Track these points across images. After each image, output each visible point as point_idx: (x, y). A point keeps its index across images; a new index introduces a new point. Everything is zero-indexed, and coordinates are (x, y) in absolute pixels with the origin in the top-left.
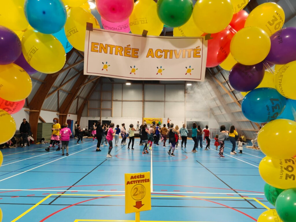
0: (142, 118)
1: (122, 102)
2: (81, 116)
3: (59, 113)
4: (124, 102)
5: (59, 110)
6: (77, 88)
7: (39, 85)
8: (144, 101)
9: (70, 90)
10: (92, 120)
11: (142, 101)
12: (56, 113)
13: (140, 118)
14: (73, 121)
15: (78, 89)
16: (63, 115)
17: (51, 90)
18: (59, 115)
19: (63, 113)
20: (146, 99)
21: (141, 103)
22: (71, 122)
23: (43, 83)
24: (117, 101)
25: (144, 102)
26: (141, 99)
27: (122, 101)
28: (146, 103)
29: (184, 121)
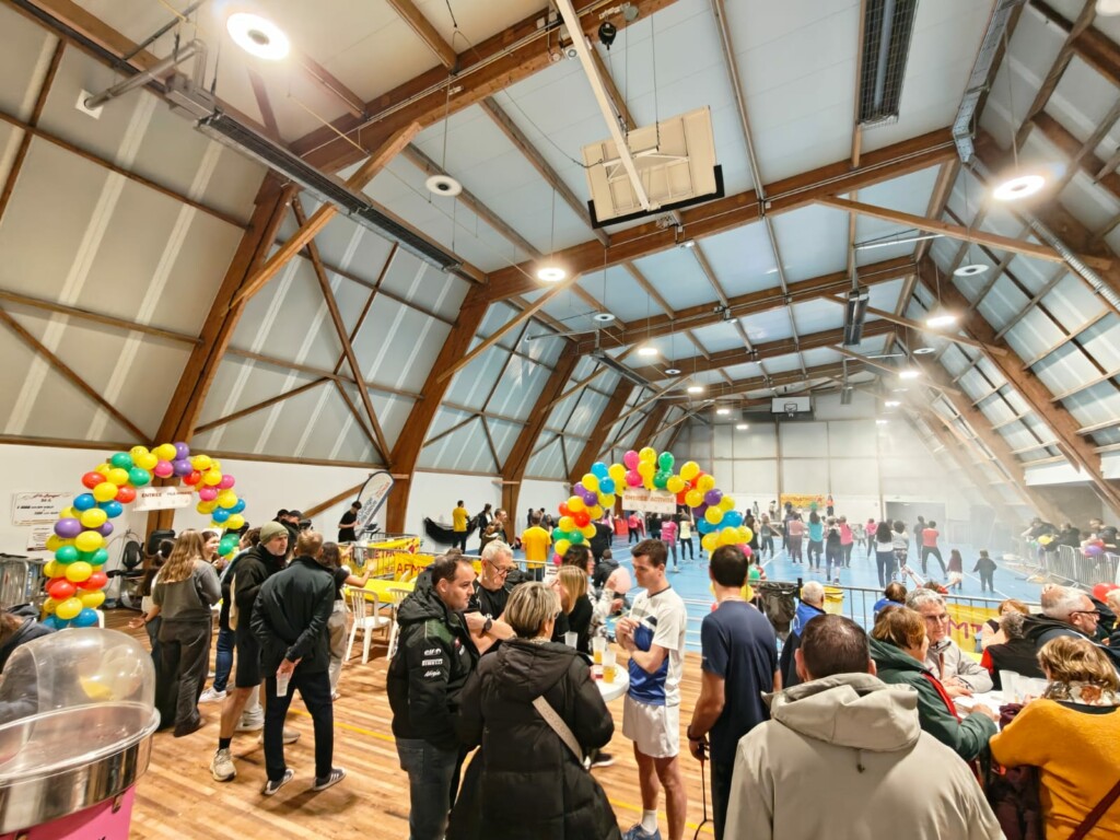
4: (735, 462)
7: (584, 445)
8: (779, 458)
11: (776, 458)
17: (603, 449)
20: (785, 454)
21: (774, 463)
23: (588, 442)
24: (721, 459)
26: (774, 454)
27: (733, 459)
28: (785, 462)
29: (879, 502)
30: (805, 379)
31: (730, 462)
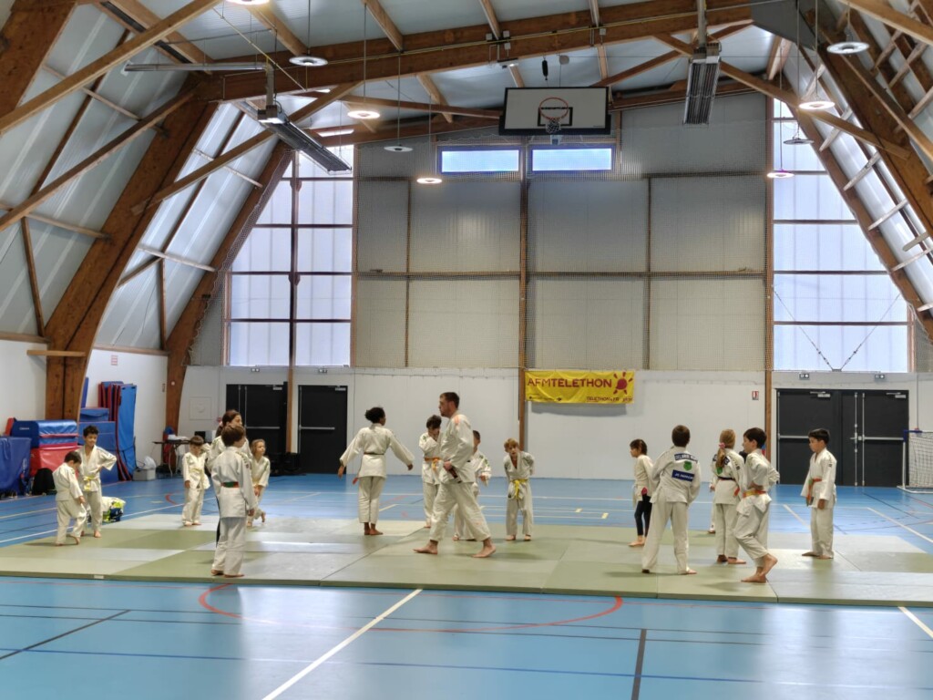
0: (516, 372)
1: (404, 283)
2: (188, 362)
3: (44, 347)
4: (415, 284)
5: (43, 332)
6: (137, 210)
8: (527, 276)
9: (100, 221)
10: (243, 386)
11: (519, 276)
12: (29, 346)
13: (506, 372)
14: (134, 388)
15: (143, 214)
16: (65, 358)
18: (44, 359)
19: (66, 349)
20: (542, 262)
21: (513, 288)
22: (123, 394)
24: (377, 275)
25: (527, 281)
26: (514, 264)
27: (409, 277)
28: (541, 288)
29: (761, 390)
30: (598, 40)
31: (402, 284)
